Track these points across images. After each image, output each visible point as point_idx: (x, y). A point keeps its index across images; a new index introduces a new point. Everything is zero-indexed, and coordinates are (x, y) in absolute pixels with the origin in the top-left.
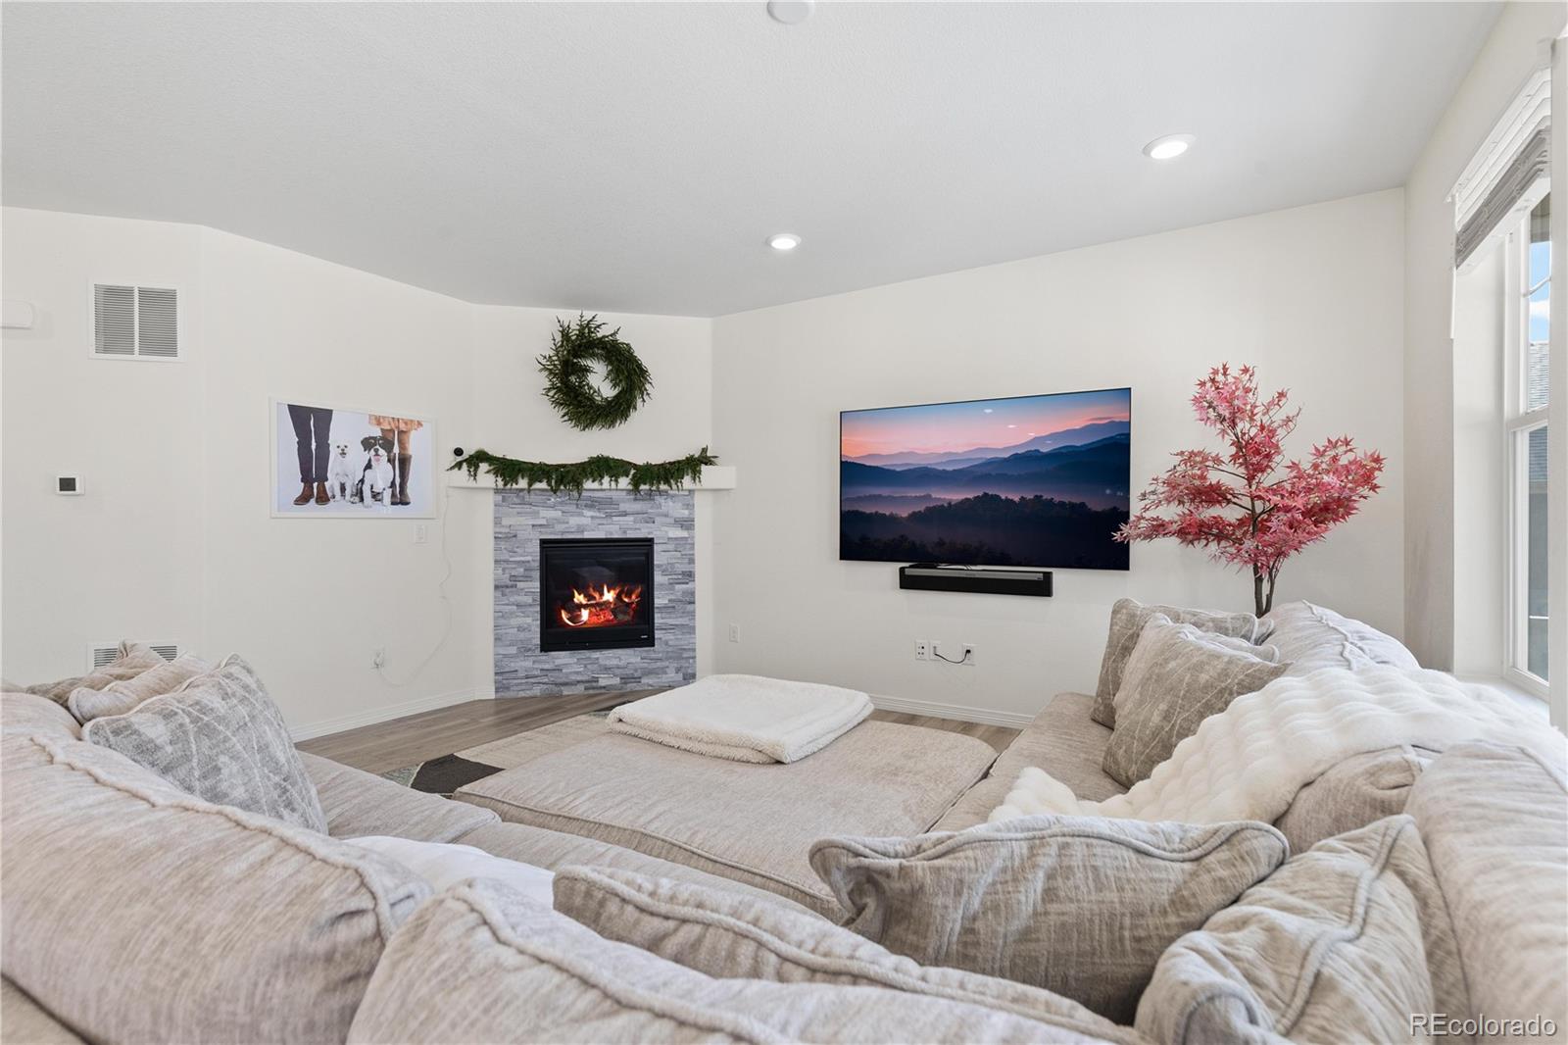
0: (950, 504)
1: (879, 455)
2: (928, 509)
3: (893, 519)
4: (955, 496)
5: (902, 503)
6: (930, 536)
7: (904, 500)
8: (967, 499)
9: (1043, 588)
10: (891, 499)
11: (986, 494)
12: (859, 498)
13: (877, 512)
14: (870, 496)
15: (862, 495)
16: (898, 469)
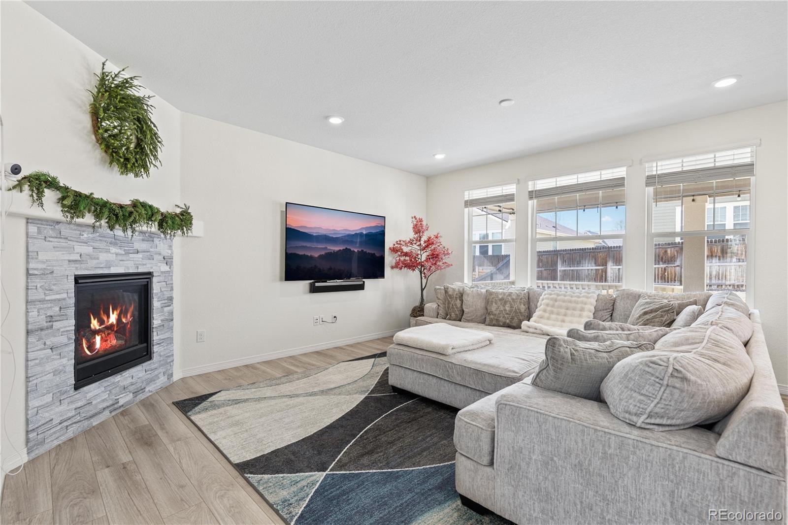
0: (334, 251)
1: (306, 227)
2: (326, 254)
3: (311, 257)
4: (336, 248)
5: (315, 251)
6: (325, 266)
7: (316, 249)
8: (340, 250)
9: (361, 287)
10: (311, 248)
11: (346, 248)
12: (297, 247)
13: (304, 254)
14: (302, 246)
15: (298, 245)
16: (314, 235)
